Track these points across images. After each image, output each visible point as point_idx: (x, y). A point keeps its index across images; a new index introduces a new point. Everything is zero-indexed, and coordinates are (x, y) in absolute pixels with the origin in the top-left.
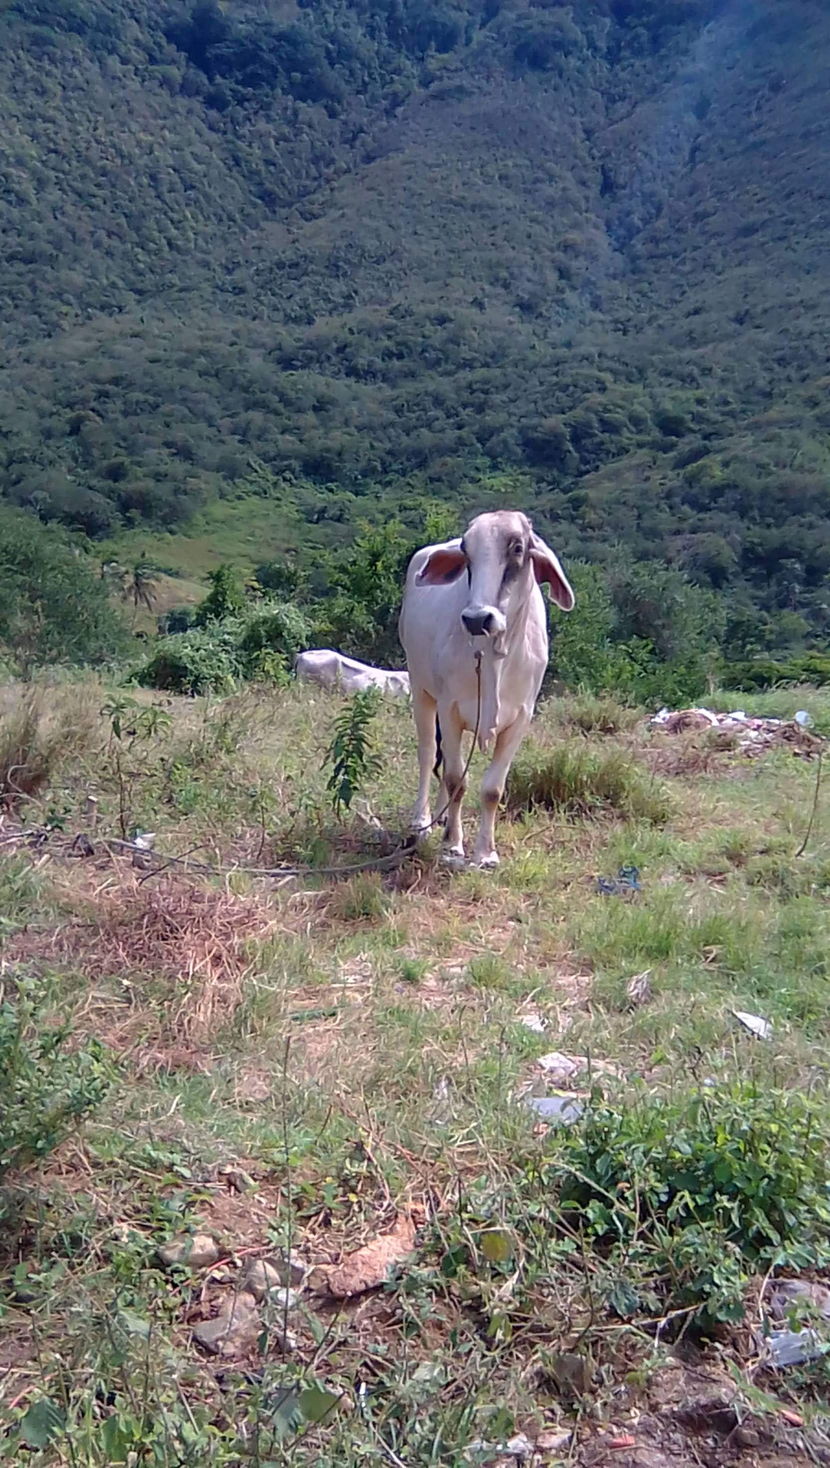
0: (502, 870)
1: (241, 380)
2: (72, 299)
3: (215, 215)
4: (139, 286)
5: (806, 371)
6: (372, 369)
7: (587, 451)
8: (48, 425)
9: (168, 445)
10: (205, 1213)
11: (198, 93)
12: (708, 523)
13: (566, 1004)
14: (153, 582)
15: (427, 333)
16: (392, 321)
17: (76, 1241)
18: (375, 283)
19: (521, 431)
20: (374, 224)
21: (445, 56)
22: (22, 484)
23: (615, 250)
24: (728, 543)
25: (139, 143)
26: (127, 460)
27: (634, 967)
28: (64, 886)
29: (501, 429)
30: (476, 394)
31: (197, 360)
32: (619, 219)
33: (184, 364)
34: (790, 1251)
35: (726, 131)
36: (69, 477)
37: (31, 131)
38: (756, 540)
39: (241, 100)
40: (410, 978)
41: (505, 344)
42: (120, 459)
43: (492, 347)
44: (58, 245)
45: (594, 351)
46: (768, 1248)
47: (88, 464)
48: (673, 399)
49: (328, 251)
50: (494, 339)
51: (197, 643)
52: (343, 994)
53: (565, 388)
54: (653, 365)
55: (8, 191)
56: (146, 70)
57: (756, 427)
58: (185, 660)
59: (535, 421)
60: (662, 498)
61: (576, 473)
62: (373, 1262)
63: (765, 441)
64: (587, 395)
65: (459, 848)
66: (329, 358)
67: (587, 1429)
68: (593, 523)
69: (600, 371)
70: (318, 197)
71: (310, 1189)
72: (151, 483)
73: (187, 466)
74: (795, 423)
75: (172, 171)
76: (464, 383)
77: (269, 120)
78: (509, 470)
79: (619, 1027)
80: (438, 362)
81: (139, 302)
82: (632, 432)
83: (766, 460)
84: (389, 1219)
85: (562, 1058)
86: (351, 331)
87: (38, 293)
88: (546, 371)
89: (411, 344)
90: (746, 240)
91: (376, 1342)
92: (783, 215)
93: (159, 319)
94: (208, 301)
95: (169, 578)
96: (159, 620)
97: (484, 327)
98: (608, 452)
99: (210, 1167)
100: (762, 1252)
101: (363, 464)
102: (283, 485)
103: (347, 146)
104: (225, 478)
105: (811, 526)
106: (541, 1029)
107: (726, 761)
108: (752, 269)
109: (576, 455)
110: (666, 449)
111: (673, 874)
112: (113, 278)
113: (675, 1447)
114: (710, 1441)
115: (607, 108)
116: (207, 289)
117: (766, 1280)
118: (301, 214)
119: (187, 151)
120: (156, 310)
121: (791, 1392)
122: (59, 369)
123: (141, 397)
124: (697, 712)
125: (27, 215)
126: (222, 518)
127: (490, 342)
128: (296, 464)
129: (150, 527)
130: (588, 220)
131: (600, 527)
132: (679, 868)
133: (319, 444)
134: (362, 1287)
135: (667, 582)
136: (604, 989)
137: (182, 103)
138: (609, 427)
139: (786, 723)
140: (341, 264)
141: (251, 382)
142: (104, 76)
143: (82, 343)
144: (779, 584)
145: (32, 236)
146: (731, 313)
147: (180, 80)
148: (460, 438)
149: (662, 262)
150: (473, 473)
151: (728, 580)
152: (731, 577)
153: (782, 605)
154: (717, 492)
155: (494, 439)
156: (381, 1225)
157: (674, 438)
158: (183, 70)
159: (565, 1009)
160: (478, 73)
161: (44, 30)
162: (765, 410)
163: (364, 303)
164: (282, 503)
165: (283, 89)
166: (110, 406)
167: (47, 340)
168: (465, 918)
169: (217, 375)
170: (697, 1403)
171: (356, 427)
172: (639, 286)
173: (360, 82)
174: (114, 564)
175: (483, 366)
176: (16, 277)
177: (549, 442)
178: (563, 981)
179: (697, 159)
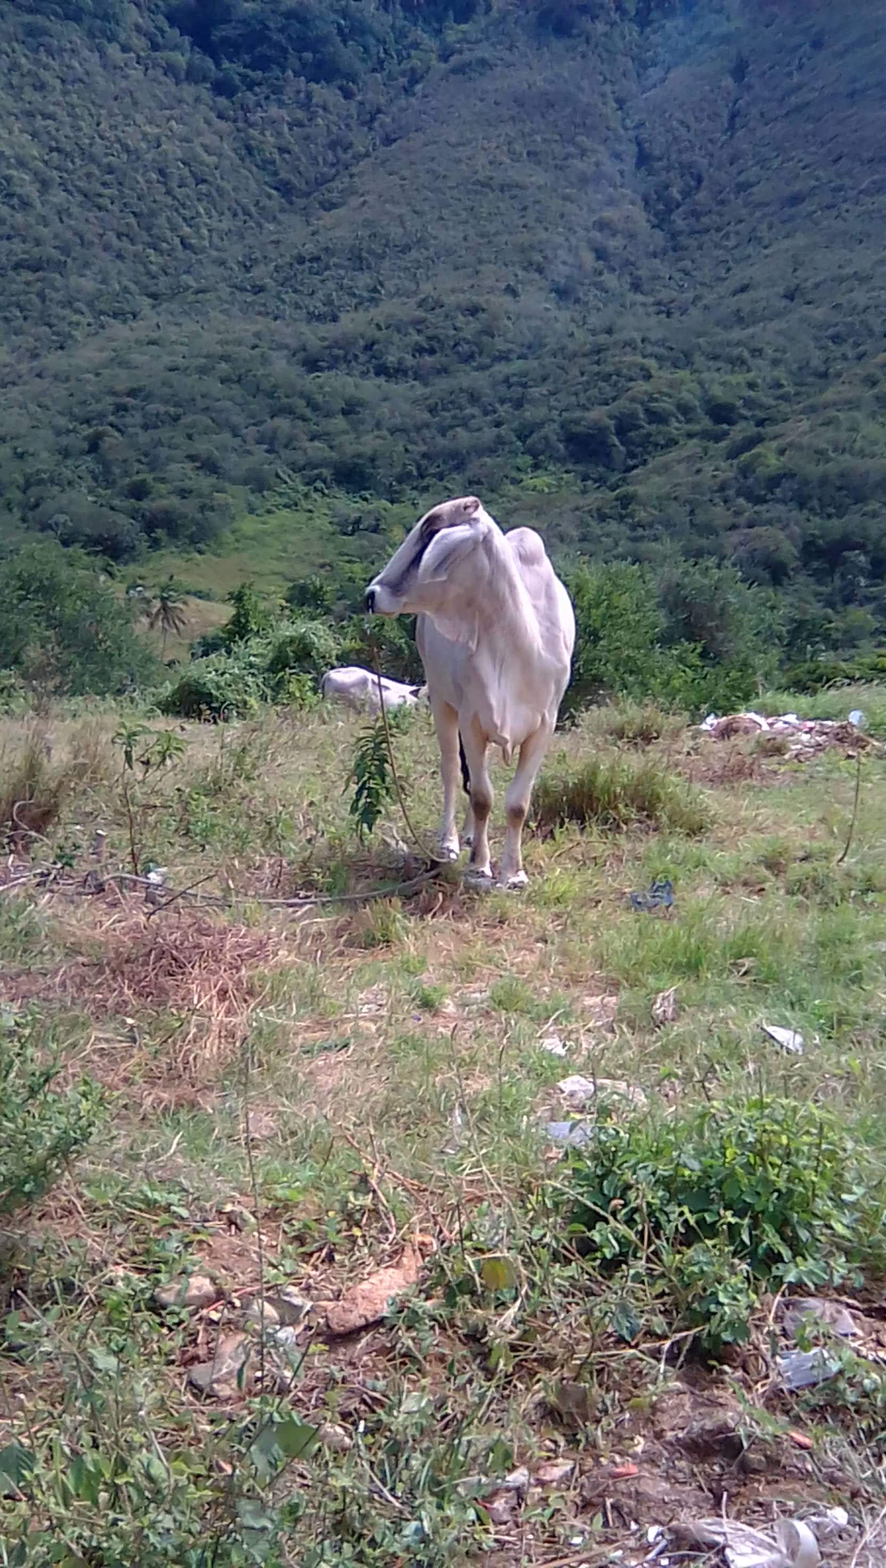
0: (530, 889)
1: (265, 385)
2: (84, 309)
3: (229, 209)
4: (153, 289)
5: (861, 348)
6: (403, 367)
7: (633, 443)
8: (65, 443)
9: (192, 458)
10: (201, 1254)
11: (205, 79)
12: (766, 516)
13: (591, 1025)
14: (181, 606)
15: (458, 325)
16: (420, 313)
17: (68, 1287)
18: (402, 275)
19: (562, 427)
20: (397, 211)
21: (464, 27)
22: (41, 508)
23: (653, 227)
24: (788, 537)
25: (145, 135)
26: (149, 477)
27: (661, 985)
28: (71, 925)
29: (542, 425)
30: (513, 389)
31: (217, 366)
32: (656, 193)
33: (203, 371)
34: (802, 1268)
35: (766, 94)
36: (90, 498)
37: (30, 129)
38: (817, 532)
39: (251, 85)
40: (427, 1004)
41: (543, 332)
42: (141, 477)
43: (529, 337)
44: (65, 250)
45: (637, 336)
46: (780, 1265)
47: (110, 484)
48: (723, 384)
49: (350, 242)
50: (529, 329)
51: (221, 668)
52: (356, 1024)
53: (607, 377)
54: (700, 348)
55: (10, 195)
56: (148, 57)
57: (813, 409)
58: (209, 685)
59: (577, 414)
60: (717, 491)
61: (623, 468)
62: (374, 1295)
63: (822, 425)
64: (631, 384)
65: (487, 870)
66: (356, 357)
67: (590, 1460)
68: (644, 522)
69: (644, 357)
70: (336, 184)
71: (314, 1225)
72: (175, 501)
73: (213, 480)
74: (852, 405)
75: (182, 166)
76: (500, 377)
77: (281, 104)
78: (551, 468)
79: (642, 1047)
80: (472, 356)
81: (154, 307)
82: (680, 422)
83: (825, 446)
84: (396, 1252)
85: (582, 1080)
86: (379, 327)
87: (48, 303)
88: (585, 361)
89: (442, 337)
90: (793, 210)
91: (377, 1378)
92: (830, 182)
93: (176, 324)
94: (226, 302)
95: (199, 601)
96: (191, 646)
97: (519, 316)
98: (656, 445)
99: (208, 1205)
100: (774, 1269)
101: (398, 470)
102: (315, 496)
103: (366, 129)
104: (253, 492)
105: (875, 515)
106: (561, 1051)
107: (776, 767)
108: (800, 240)
109: (622, 448)
110: (718, 438)
111: (709, 886)
112: (126, 283)
113: (680, 1475)
114: (716, 1468)
115: (639, 75)
116: (224, 290)
117: (778, 1298)
118: (320, 203)
119: (197, 141)
120: (172, 314)
121: (802, 1415)
122: (73, 383)
123: (162, 409)
124: (746, 716)
125: (32, 220)
126: (250, 534)
127: (526, 331)
128: (326, 472)
129: (177, 547)
130: (624, 196)
131: (651, 526)
132: (716, 880)
133: (350, 450)
134: (362, 1322)
135: (720, 580)
136: (630, 1008)
137: (188, 91)
138: (656, 417)
139: (839, 724)
140: (365, 255)
141: (275, 386)
142: (104, 67)
143: (97, 354)
144: (843, 576)
145: (38, 242)
146: (781, 290)
147: (184, 66)
148: (499, 436)
149: (706, 238)
150: (514, 474)
151: (789, 578)
152: (792, 573)
153: (847, 601)
154: (774, 482)
155: (535, 436)
156: (387, 1258)
157: (725, 426)
158: (188, 55)
159: (589, 1030)
160: (501, 43)
161: (39, 19)
162: (821, 391)
163: (392, 296)
164: (315, 515)
165: (294, 71)
166: (128, 420)
167: (60, 352)
168: (490, 942)
169: (239, 381)
170: (702, 1429)
171: (388, 430)
172: (681, 264)
173: (375, 59)
174: (139, 589)
175: (519, 358)
176: (22, 287)
177: (592, 436)
178: (589, 1001)
179: (738, 126)
